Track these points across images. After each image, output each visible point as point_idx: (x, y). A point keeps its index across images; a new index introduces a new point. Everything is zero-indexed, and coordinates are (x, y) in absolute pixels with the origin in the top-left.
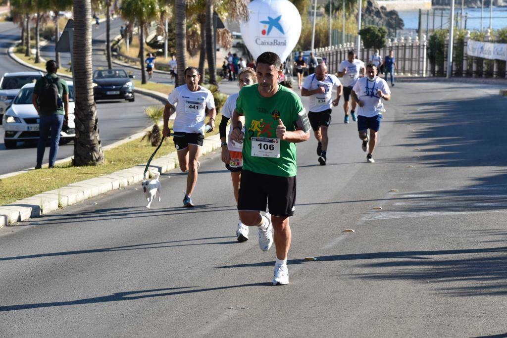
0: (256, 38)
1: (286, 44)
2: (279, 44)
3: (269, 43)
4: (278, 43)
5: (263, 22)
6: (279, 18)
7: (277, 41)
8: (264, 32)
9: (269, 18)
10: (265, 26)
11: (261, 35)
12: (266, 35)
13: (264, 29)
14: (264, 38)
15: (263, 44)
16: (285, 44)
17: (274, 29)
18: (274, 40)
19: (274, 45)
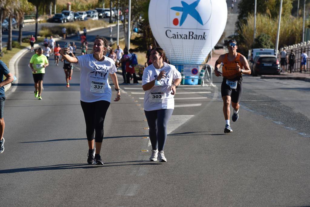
0: (167, 29)
1: (206, 38)
2: (197, 37)
3: (183, 37)
4: (194, 36)
5: (174, 8)
6: (196, 4)
7: (193, 33)
8: (176, 22)
9: (183, 3)
10: (178, 14)
11: (173, 26)
12: (178, 26)
13: (177, 17)
14: (176, 30)
15: (175, 36)
16: (203, 37)
17: (189, 18)
18: (190, 32)
19: (189, 38)
